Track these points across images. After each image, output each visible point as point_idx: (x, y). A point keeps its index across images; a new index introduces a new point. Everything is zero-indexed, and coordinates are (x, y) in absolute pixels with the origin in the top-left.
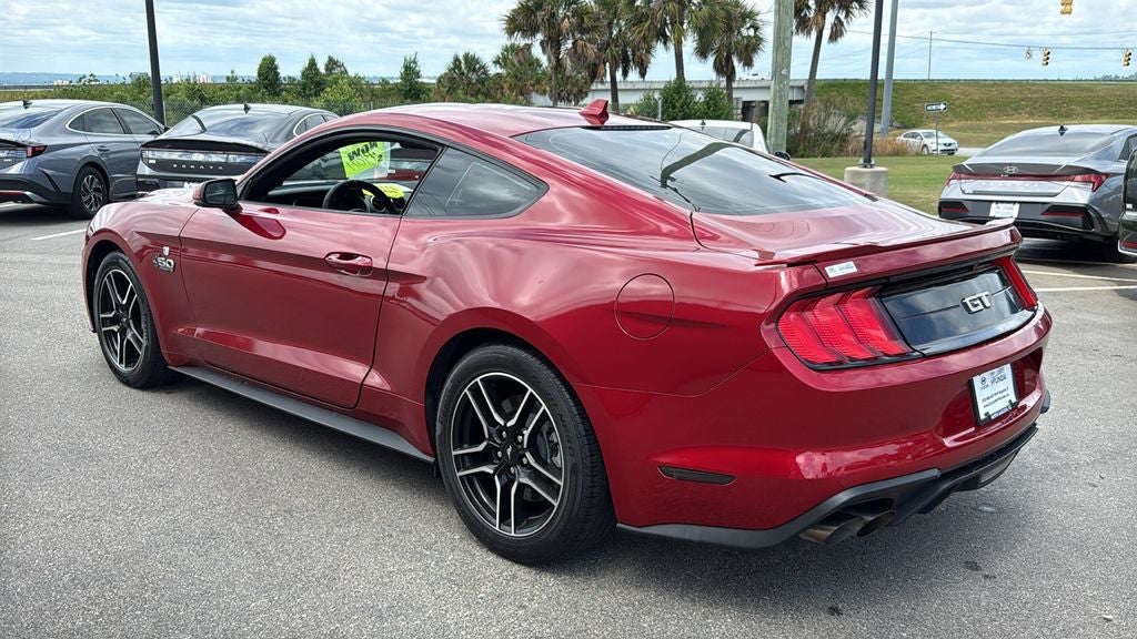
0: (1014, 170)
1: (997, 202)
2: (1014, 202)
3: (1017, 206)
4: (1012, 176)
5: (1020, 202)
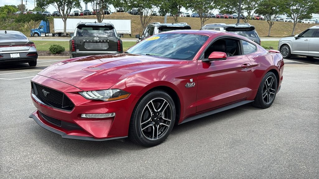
0: (14, 44)
1: (12, 53)
2: (17, 53)
3: (18, 54)
4: (13, 46)
5: (19, 53)
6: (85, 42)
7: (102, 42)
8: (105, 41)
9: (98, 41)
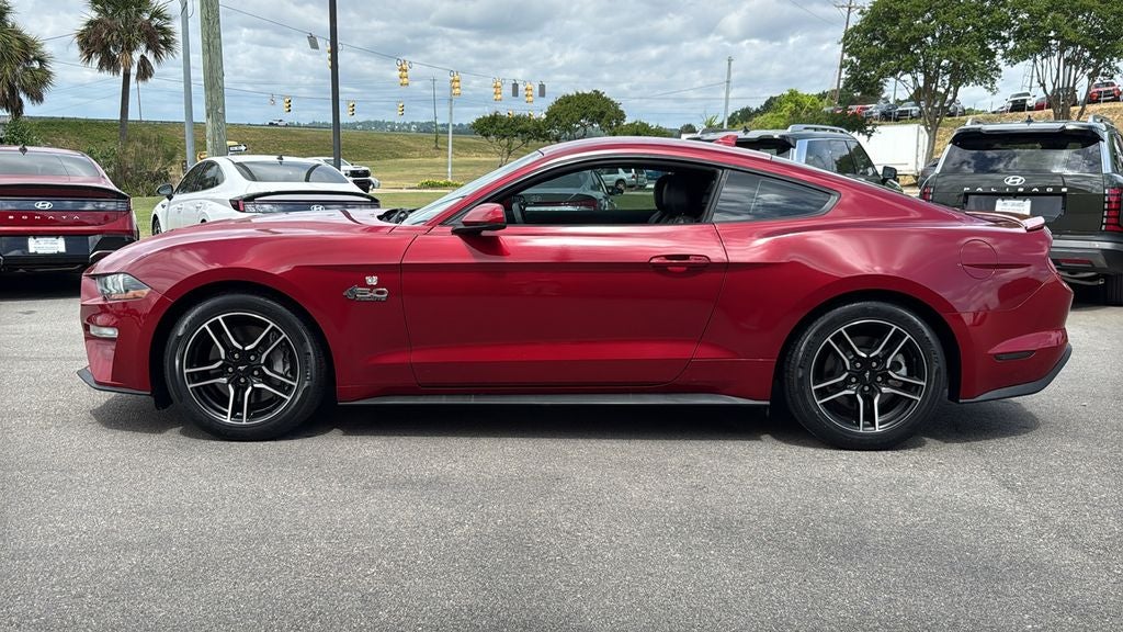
6: (967, 195)
7: (1036, 194)
8: (1049, 190)
9: (1021, 190)
